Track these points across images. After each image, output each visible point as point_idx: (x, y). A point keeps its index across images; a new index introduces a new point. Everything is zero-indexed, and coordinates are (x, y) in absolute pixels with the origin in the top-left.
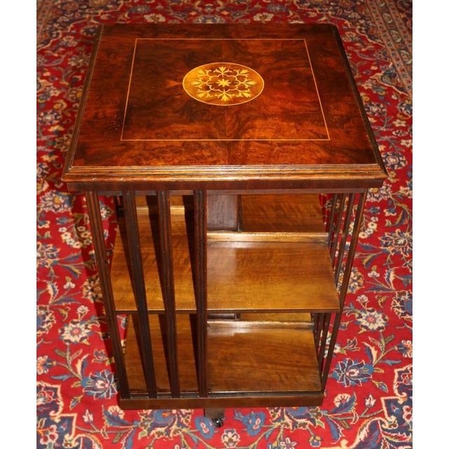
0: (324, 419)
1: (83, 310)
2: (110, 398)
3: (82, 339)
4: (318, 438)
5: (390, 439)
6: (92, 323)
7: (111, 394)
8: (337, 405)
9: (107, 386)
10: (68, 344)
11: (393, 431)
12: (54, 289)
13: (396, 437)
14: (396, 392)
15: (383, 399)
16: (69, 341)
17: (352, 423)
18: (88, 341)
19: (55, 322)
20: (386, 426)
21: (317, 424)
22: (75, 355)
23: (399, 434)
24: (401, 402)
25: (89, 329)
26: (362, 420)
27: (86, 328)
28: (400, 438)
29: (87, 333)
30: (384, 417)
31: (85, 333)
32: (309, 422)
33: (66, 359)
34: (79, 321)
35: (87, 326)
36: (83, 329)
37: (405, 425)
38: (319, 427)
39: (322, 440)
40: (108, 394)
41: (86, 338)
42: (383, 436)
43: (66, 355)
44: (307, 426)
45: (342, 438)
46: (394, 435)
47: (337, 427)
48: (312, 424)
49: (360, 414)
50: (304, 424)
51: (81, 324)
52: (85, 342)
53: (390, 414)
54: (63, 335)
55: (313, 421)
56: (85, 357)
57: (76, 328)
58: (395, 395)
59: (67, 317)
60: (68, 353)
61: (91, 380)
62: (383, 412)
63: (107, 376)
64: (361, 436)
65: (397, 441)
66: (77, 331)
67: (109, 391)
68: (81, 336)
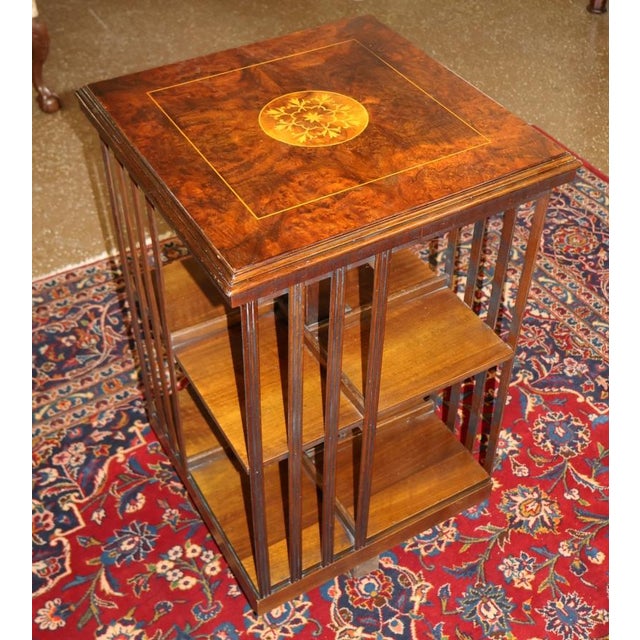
0: (151, 473)
1: (520, 470)
4: (152, 452)
5: (67, 484)
8: (140, 495)
11: (64, 494)
13: (59, 488)
14: (65, 542)
15: (83, 524)
17: (117, 482)
19: (535, 444)
20: (73, 497)
21: (158, 465)
23: (56, 493)
24: (58, 532)
26: (105, 490)
28: (56, 489)
30: (78, 505)
34: (511, 457)
37: (50, 506)
38: (155, 463)
39: (147, 451)
42: (76, 484)
45: (124, 462)
46: (63, 490)
47: (133, 472)
48: (164, 463)
49: (110, 495)
51: (504, 453)
53: (71, 512)
54: (510, 434)
57: (504, 446)
58: (66, 537)
59: (530, 456)
62: (79, 510)
64: (102, 474)
65: (58, 485)
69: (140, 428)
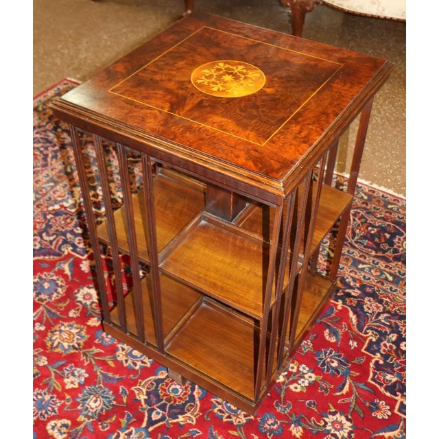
2: (330, 349)
3: (334, 414)
6: (319, 426)
7: (329, 352)
9: (329, 360)
10: (350, 417)
16: (348, 419)
18: (329, 408)
22: (347, 400)
25: (324, 420)
27: (326, 423)
29: (327, 417)
31: (330, 419)
33: (356, 402)
34: (330, 435)
35: (325, 426)
36: (329, 424)
40: (330, 353)
41: (330, 413)
43: (355, 405)
52: (333, 410)
54: (351, 429)
56: (338, 394)
60: (352, 406)
61: (340, 370)
63: (326, 367)
66: (336, 425)
67: (329, 354)
68: (334, 418)
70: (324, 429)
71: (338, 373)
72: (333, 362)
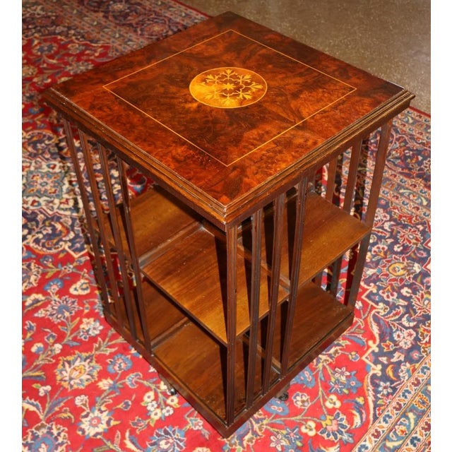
0: (344, 338)
1: (82, 400)
2: (184, 448)
3: (108, 423)
4: (353, 353)
5: (393, 319)
6: (103, 404)
7: (181, 444)
9: (171, 441)
10: (99, 437)
11: (389, 313)
12: (32, 404)
13: (395, 315)
14: (366, 287)
15: (363, 297)
16: (98, 434)
17: (362, 327)
18: (115, 420)
19: (66, 429)
20: (383, 313)
21: (344, 345)
22: (117, 440)
23: (394, 312)
24: (375, 291)
25: (105, 411)
26: (365, 320)
27: (102, 412)
28: (397, 314)
29: (107, 415)
30: (375, 308)
31: (105, 417)
32: (338, 348)
33: (112, 449)
34: (89, 411)
35: (100, 410)
36: (100, 415)
37: (391, 304)
38: (346, 346)
39: (357, 352)
40: (178, 446)
41: (110, 420)
42: (387, 320)
43: (109, 447)
44: (339, 351)
45: (367, 341)
46: (391, 315)
47: (356, 337)
48: (340, 347)
49: (361, 318)
50: (336, 351)
51: (93, 412)
52: (113, 423)
53: (377, 303)
54: (86, 434)
55: (338, 345)
56: (127, 434)
57: (93, 419)
58: (367, 290)
59: (72, 417)
60: (109, 444)
61: (154, 447)
62: (372, 306)
63: (163, 434)
64: (375, 330)
65: (397, 317)
66: (96, 420)
67: (177, 444)
68: (104, 422)
69: (373, 369)
70: (97, 408)
71: (152, 445)
72: (166, 443)
